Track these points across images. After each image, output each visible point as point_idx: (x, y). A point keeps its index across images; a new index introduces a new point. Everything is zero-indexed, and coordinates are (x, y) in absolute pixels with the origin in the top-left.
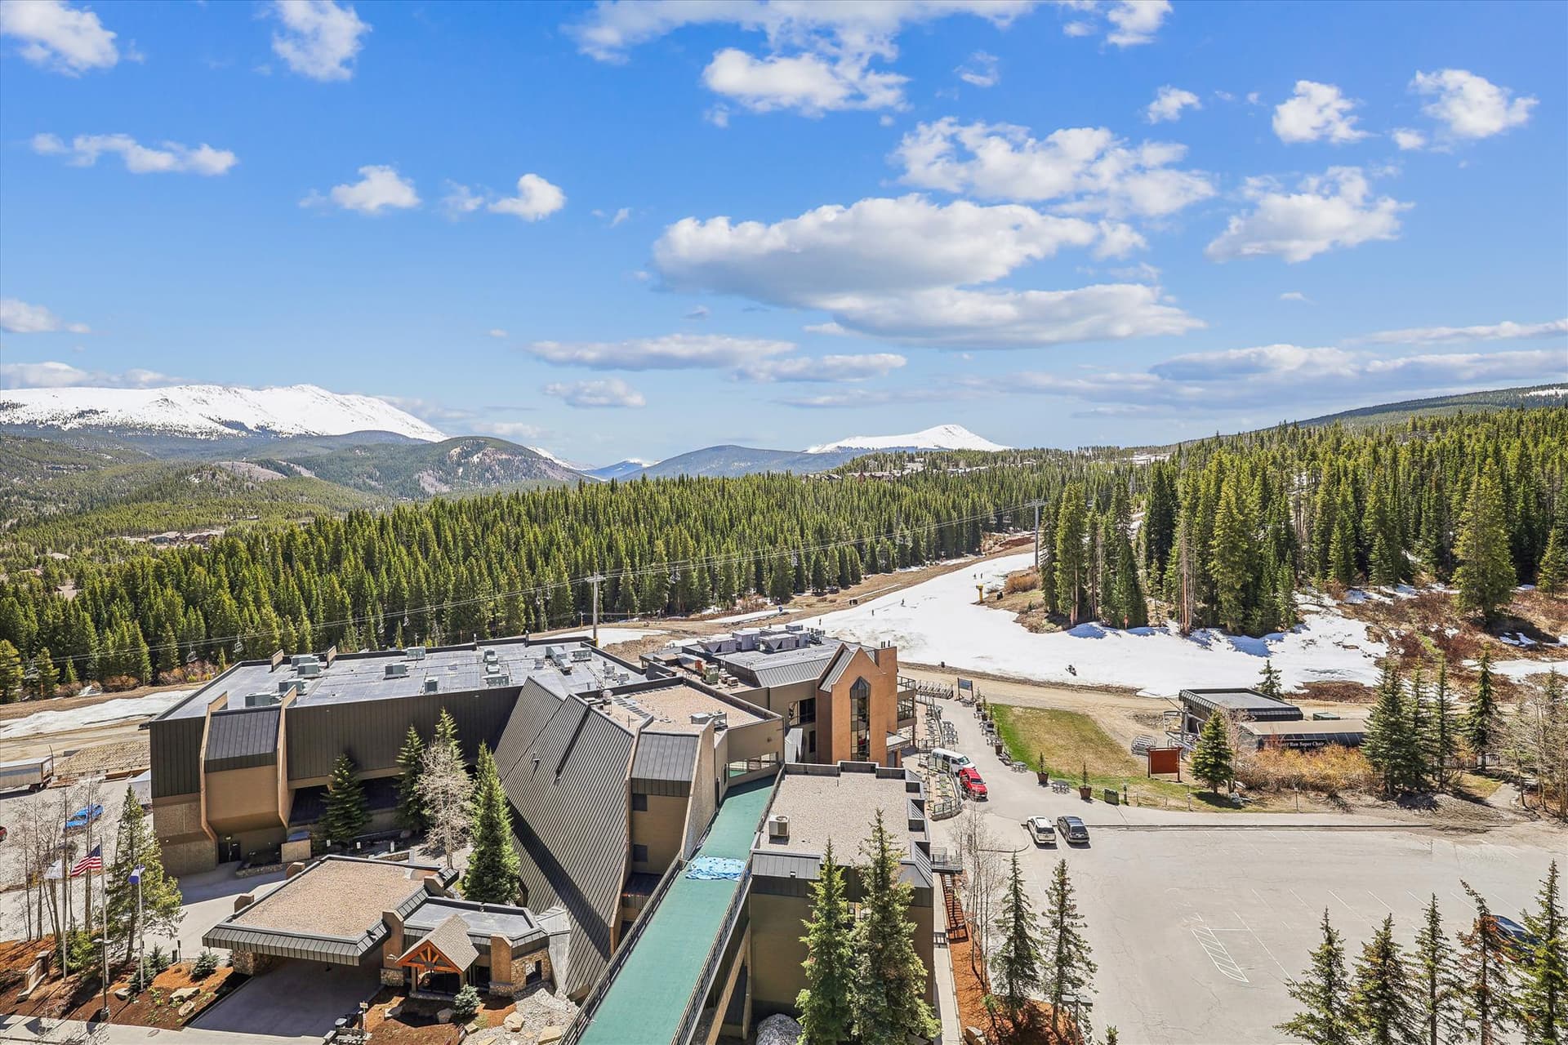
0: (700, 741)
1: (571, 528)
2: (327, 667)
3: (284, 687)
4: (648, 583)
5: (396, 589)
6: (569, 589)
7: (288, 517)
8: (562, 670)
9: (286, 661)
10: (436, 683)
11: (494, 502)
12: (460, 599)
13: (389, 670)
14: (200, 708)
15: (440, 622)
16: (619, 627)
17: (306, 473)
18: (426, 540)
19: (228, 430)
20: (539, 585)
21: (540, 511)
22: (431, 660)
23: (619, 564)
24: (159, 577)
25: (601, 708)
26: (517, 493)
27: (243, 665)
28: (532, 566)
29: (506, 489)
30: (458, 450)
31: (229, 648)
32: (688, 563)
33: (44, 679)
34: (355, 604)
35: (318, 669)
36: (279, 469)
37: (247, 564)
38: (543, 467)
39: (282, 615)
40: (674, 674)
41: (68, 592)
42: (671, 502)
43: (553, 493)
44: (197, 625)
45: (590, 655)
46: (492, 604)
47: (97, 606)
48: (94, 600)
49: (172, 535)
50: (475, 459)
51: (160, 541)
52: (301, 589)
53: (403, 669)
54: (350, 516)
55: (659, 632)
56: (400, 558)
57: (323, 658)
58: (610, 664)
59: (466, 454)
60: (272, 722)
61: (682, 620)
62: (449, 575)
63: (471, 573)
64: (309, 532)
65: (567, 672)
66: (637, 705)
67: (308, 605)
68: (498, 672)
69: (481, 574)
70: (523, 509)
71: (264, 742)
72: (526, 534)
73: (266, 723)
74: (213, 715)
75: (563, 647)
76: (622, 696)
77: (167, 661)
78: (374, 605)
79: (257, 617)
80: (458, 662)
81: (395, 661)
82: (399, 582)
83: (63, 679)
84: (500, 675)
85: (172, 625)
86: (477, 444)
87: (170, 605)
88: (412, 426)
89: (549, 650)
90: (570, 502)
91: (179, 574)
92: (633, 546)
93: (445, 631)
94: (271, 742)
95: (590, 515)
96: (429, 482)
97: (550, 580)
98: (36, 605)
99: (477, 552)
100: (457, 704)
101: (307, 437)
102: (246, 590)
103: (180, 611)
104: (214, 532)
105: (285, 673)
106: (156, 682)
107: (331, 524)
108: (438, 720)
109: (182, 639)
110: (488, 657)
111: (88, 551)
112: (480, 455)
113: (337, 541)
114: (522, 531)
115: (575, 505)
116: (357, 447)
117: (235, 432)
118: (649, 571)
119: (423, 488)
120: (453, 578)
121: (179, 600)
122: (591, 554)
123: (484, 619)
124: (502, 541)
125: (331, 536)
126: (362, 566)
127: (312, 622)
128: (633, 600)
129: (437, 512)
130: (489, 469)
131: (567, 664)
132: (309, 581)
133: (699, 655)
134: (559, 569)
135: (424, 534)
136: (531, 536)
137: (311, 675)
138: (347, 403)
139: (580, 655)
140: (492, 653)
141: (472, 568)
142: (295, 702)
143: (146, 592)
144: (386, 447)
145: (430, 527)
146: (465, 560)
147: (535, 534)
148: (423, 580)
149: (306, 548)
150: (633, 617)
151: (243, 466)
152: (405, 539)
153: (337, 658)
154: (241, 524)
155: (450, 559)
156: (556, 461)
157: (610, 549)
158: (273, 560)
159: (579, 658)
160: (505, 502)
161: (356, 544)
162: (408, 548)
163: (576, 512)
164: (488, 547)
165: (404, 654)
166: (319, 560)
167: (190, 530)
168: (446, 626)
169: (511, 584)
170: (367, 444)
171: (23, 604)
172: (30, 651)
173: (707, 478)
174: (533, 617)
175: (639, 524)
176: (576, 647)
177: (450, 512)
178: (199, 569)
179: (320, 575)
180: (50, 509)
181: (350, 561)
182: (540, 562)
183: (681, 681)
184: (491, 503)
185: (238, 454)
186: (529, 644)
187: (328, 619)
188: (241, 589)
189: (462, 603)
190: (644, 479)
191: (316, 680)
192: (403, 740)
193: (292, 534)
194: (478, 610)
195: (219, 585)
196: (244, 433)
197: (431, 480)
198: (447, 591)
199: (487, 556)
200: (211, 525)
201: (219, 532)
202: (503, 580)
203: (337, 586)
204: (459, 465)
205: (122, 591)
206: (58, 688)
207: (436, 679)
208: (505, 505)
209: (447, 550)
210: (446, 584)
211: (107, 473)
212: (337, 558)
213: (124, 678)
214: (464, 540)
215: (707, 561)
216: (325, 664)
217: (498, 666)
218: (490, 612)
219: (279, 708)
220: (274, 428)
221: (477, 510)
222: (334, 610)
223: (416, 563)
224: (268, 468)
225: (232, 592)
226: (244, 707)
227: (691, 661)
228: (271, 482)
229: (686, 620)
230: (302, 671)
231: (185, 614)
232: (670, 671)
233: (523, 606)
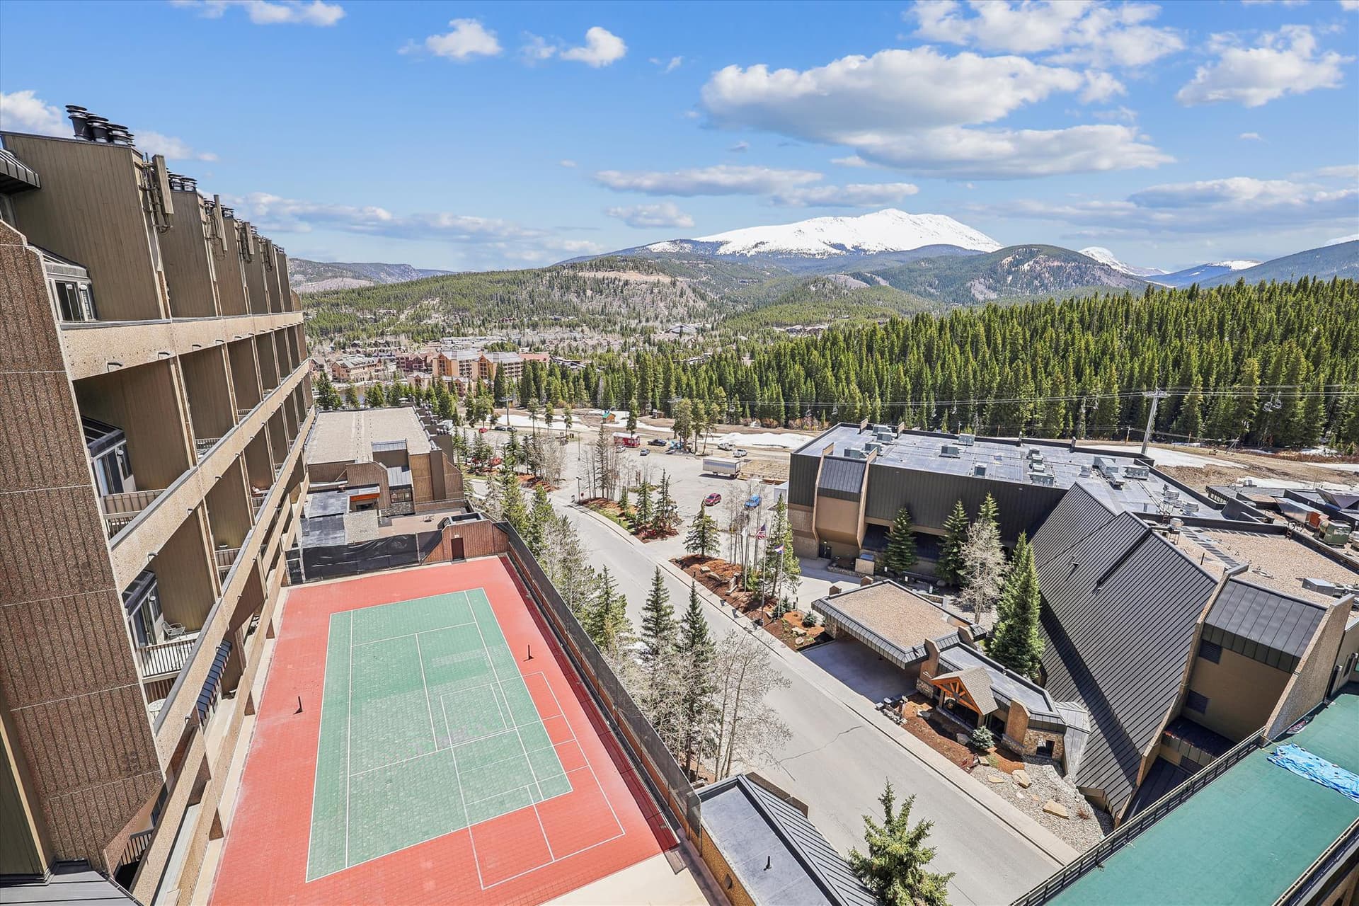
0: (1327, 616)
1: (1130, 337)
2: (897, 438)
3: (868, 447)
4: (1223, 406)
5: (947, 381)
6: (1117, 401)
7: (868, 318)
8: (1111, 483)
9: (869, 428)
10: (984, 469)
11: (1046, 308)
12: (1002, 397)
13: (945, 449)
14: (817, 451)
15: (981, 414)
16: (1174, 449)
17: (883, 283)
18: (977, 341)
19: (834, 251)
20: (1083, 393)
21: (1095, 320)
22: (979, 448)
23: (1186, 381)
24: (793, 357)
25: (1164, 534)
26: (1072, 300)
27: (842, 425)
28: (1079, 373)
29: (1059, 296)
30: (1010, 259)
31: (829, 410)
32: (1294, 390)
33: (736, 413)
34: (913, 391)
35: (890, 438)
36: (865, 280)
37: (844, 351)
38: (1098, 273)
39: (862, 392)
40: (1270, 520)
41: (747, 361)
42: (1278, 312)
43: (1113, 300)
44: (811, 392)
45: (1147, 475)
46: (1032, 405)
47: (761, 372)
48: (760, 367)
49: (798, 327)
50: (1026, 267)
51: (791, 331)
52: (877, 374)
53: (956, 451)
54: (917, 318)
55: (1231, 464)
56: (953, 355)
57: (895, 431)
58: (1172, 489)
59: (1017, 263)
60: (860, 471)
61: (1265, 455)
62: (995, 375)
63: (1016, 375)
64: (886, 329)
65: (1117, 486)
66: (1213, 543)
67: (880, 387)
68: (1043, 472)
69: (1025, 376)
70: (1076, 316)
71: (853, 484)
72: (1077, 341)
73: (856, 471)
74: (825, 457)
75: (1114, 460)
76: (1192, 529)
77: (793, 413)
78: (928, 393)
79: (846, 391)
80: (1002, 454)
81: (949, 443)
82: (950, 376)
83: (744, 416)
84: (1045, 475)
85: (798, 390)
86: (1030, 252)
87: (797, 375)
88: (971, 238)
89: (1097, 460)
90: (1132, 310)
91: (804, 355)
92: (1211, 362)
93: (984, 423)
94: (858, 485)
95: (1157, 324)
96: (980, 290)
97: (1097, 391)
98: (734, 368)
99: (1024, 355)
100: (1002, 491)
101: (886, 253)
102: (841, 370)
103: (802, 381)
104: (822, 327)
105: (868, 437)
106: (786, 426)
107: (903, 324)
108: (983, 501)
109: (802, 400)
110: (1034, 455)
111: (756, 336)
112: (1031, 263)
113: (906, 338)
114: (1073, 338)
115: (1138, 314)
116: (923, 260)
117: (838, 252)
118: (1229, 394)
119: (974, 295)
120: (998, 378)
121: (802, 373)
122: (1151, 368)
123: (1022, 418)
124: (1051, 346)
125: (901, 334)
126: (922, 360)
127: (882, 401)
128: (1197, 423)
129: (990, 317)
130: (1039, 276)
131: (1118, 477)
132: (883, 368)
133: (1313, 504)
134: (1109, 379)
135: (976, 336)
136: (1083, 342)
137: (885, 442)
138: (918, 222)
139: (1134, 473)
140: (1037, 452)
141: (1018, 370)
142: (875, 460)
143: (785, 365)
144: (945, 258)
145: (982, 329)
146: (1011, 363)
147: (1087, 342)
148: (971, 377)
149: (883, 342)
150: (1192, 441)
151: (842, 278)
152: (959, 339)
153: (904, 432)
154: (838, 321)
155: (997, 360)
156: (1113, 267)
157: (1176, 363)
158: (860, 349)
159: (1131, 474)
160: (1058, 309)
161: (919, 341)
162: (962, 347)
163: (1138, 322)
164: (1036, 352)
165: (957, 438)
166: (891, 352)
167: (808, 325)
168: (986, 419)
169: (1055, 389)
170: (931, 257)
171: (729, 366)
172: (730, 395)
173: (1350, 282)
174: (1071, 423)
175: (1222, 339)
176: (1130, 463)
177: (1002, 317)
178: (815, 352)
179: (891, 364)
180: (740, 308)
181: (914, 355)
182: (1088, 371)
183: (1282, 531)
184: (1042, 309)
185: (840, 269)
186: (1073, 449)
187: (893, 400)
188: (839, 369)
189: (1004, 401)
190: (1240, 283)
191: (889, 446)
192: (951, 510)
193: (874, 331)
194: (1018, 410)
195: (826, 365)
196: (844, 252)
197: (981, 287)
198: (991, 388)
199: (1033, 360)
200: (820, 322)
201: (825, 326)
202: (1047, 384)
203: (902, 374)
204: (1009, 273)
205: (774, 363)
206: (741, 420)
207: (985, 465)
208: (1057, 311)
209: (995, 351)
210: (991, 382)
211: (767, 284)
212: (904, 351)
213: (772, 420)
214: (1013, 343)
215: (1327, 390)
216: (895, 435)
217: (1043, 466)
218: (1029, 413)
219: (866, 462)
220: (863, 247)
221: (1028, 317)
222: (899, 393)
223: (967, 361)
224: (857, 279)
225: (833, 370)
226: (843, 456)
227: (1300, 511)
228: (859, 290)
229: (1273, 457)
230: (880, 437)
231: (805, 383)
232: (1263, 516)
233: (1064, 411)
